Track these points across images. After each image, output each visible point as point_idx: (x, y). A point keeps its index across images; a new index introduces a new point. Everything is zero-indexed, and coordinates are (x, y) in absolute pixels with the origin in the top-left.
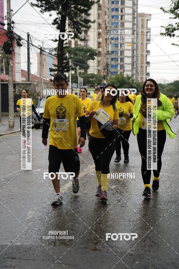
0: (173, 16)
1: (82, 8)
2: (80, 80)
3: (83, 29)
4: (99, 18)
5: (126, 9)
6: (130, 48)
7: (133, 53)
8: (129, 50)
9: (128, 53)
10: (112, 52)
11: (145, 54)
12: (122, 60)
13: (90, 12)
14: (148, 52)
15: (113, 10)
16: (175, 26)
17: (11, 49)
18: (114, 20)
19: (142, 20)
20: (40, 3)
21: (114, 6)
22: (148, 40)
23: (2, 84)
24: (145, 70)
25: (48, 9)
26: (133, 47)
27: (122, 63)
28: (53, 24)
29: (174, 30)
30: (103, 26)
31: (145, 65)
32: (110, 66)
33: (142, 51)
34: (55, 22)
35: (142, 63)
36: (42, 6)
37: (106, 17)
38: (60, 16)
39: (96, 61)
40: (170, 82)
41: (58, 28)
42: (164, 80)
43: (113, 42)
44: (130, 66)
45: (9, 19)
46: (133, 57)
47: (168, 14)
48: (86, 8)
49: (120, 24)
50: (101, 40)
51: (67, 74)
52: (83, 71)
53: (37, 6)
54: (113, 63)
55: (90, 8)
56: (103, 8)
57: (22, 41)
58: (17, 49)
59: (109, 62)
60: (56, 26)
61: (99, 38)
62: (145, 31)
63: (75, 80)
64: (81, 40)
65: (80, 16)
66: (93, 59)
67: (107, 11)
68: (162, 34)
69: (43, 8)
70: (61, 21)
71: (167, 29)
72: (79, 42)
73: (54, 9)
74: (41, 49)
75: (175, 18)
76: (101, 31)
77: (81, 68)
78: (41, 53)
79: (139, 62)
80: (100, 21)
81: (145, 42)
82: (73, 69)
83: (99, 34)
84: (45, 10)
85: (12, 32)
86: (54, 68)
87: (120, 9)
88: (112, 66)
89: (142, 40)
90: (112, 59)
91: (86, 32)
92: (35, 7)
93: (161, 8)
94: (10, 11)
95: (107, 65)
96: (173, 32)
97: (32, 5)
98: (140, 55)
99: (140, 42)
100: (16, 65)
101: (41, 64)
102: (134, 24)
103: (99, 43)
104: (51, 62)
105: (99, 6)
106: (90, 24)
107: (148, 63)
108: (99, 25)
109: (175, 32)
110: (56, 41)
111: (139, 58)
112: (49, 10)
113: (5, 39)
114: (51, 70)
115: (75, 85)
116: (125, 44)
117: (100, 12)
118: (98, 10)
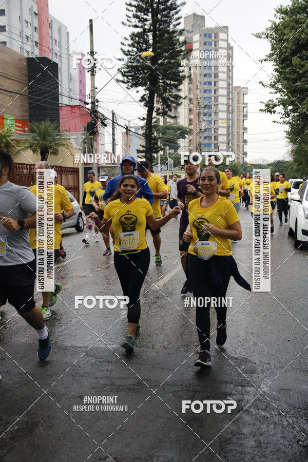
0: (273, 90)
1: (172, 83)
2: (170, 161)
3: (173, 105)
4: (190, 93)
5: (220, 82)
6: (225, 125)
7: (228, 130)
8: (224, 127)
9: (223, 131)
10: (205, 130)
11: (241, 131)
12: (216, 138)
13: (180, 87)
14: (245, 129)
15: (205, 83)
16: (276, 101)
17: (95, 130)
18: (206, 95)
19: (238, 93)
20: (126, 79)
21: (206, 79)
22: (245, 116)
23: (85, 168)
24: (241, 150)
25: (135, 85)
26: (228, 124)
27: (216, 142)
28: (140, 101)
29: (275, 105)
30: (195, 102)
31: (241, 144)
32: (202, 146)
33: (238, 128)
34: (143, 99)
35: (238, 141)
36: (128, 82)
37: (198, 91)
38: (148, 92)
39: (187, 140)
40: (269, 163)
41: (146, 105)
42: (263, 160)
43: (206, 118)
44: (226, 145)
45: (93, 96)
46: (228, 135)
47: (268, 89)
48: (176, 83)
49: (213, 99)
50: (192, 116)
51: (155, 155)
52: (172, 151)
53: (123, 82)
54: (206, 141)
55: (180, 83)
56: (194, 82)
57: (107, 120)
58: (101, 129)
59: (202, 141)
60: (143, 103)
61: (190, 114)
62: (242, 106)
63: (164, 161)
64: (172, 117)
65: (170, 92)
66: (184, 138)
67: (199, 84)
68: (261, 110)
69: (130, 84)
70: (149, 97)
71: (267, 105)
72: (168, 120)
73: (141, 85)
74: (127, 129)
75: (276, 93)
76: (192, 106)
77: (171, 148)
78: (127, 133)
79: (235, 141)
80: (192, 96)
81: (242, 118)
82: (162, 149)
83: (190, 110)
84: (132, 86)
85: (96, 111)
86: (142, 149)
87: (213, 83)
88: (205, 145)
89: (239, 116)
90: (205, 138)
91: (176, 108)
92: (121, 84)
93: (260, 83)
94: (94, 88)
95: (200, 144)
96: (273, 108)
97: (118, 81)
98: (235, 133)
99: (235, 118)
100: (100, 147)
101: (127, 146)
102: (228, 99)
103: (190, 120)
104: (139, 143)
105: (190, 80)
106: (181, 100)
107: (245, 141)
108: (190, 100)
109: (276, 109)
110: (144, 119)
111: (235, 137)
112: (136, 87)
113: (89, 119)
114: (139, 151)
115: (164, 167)
116: (220, 121)
117: (191, 85)
118: (189, 84)
